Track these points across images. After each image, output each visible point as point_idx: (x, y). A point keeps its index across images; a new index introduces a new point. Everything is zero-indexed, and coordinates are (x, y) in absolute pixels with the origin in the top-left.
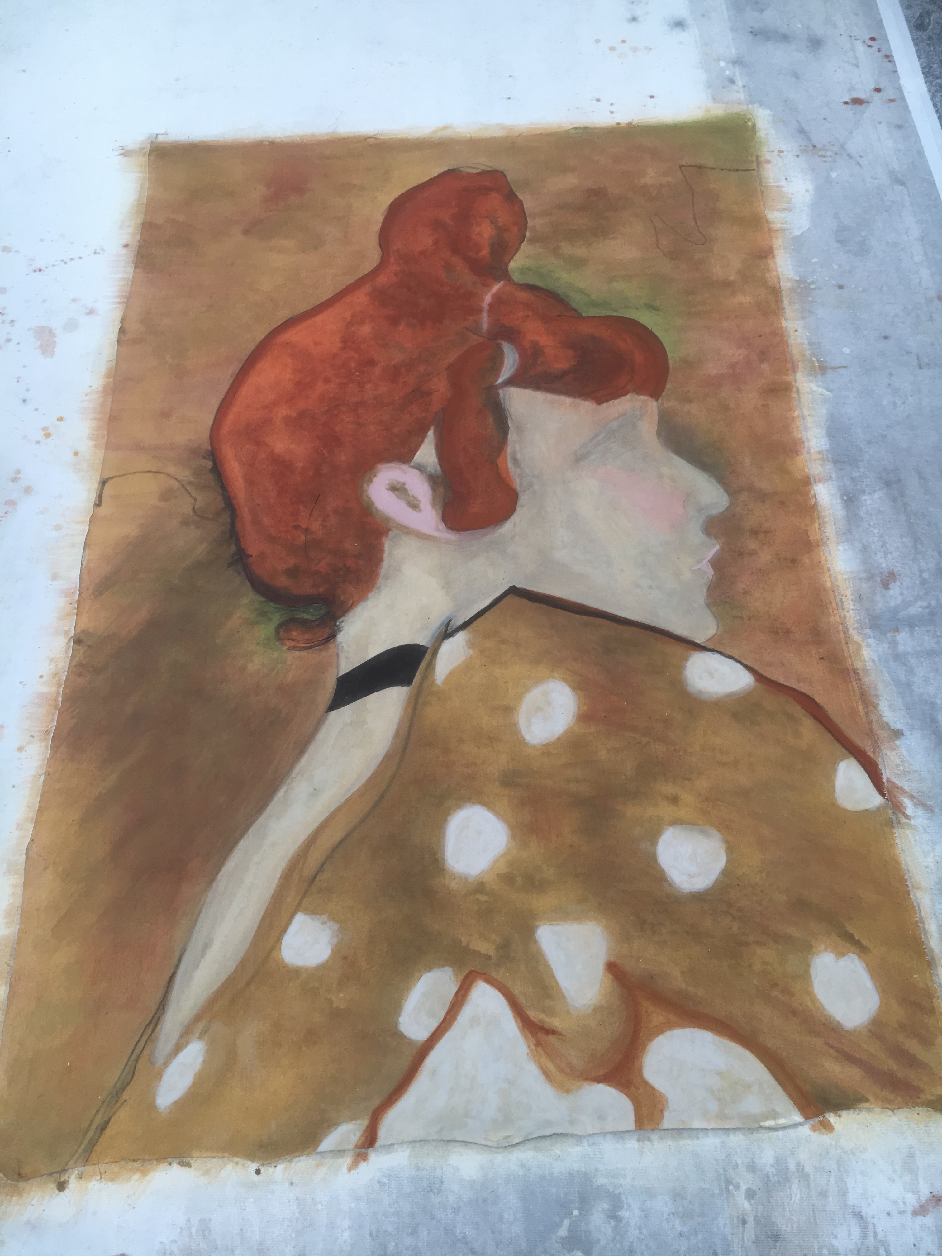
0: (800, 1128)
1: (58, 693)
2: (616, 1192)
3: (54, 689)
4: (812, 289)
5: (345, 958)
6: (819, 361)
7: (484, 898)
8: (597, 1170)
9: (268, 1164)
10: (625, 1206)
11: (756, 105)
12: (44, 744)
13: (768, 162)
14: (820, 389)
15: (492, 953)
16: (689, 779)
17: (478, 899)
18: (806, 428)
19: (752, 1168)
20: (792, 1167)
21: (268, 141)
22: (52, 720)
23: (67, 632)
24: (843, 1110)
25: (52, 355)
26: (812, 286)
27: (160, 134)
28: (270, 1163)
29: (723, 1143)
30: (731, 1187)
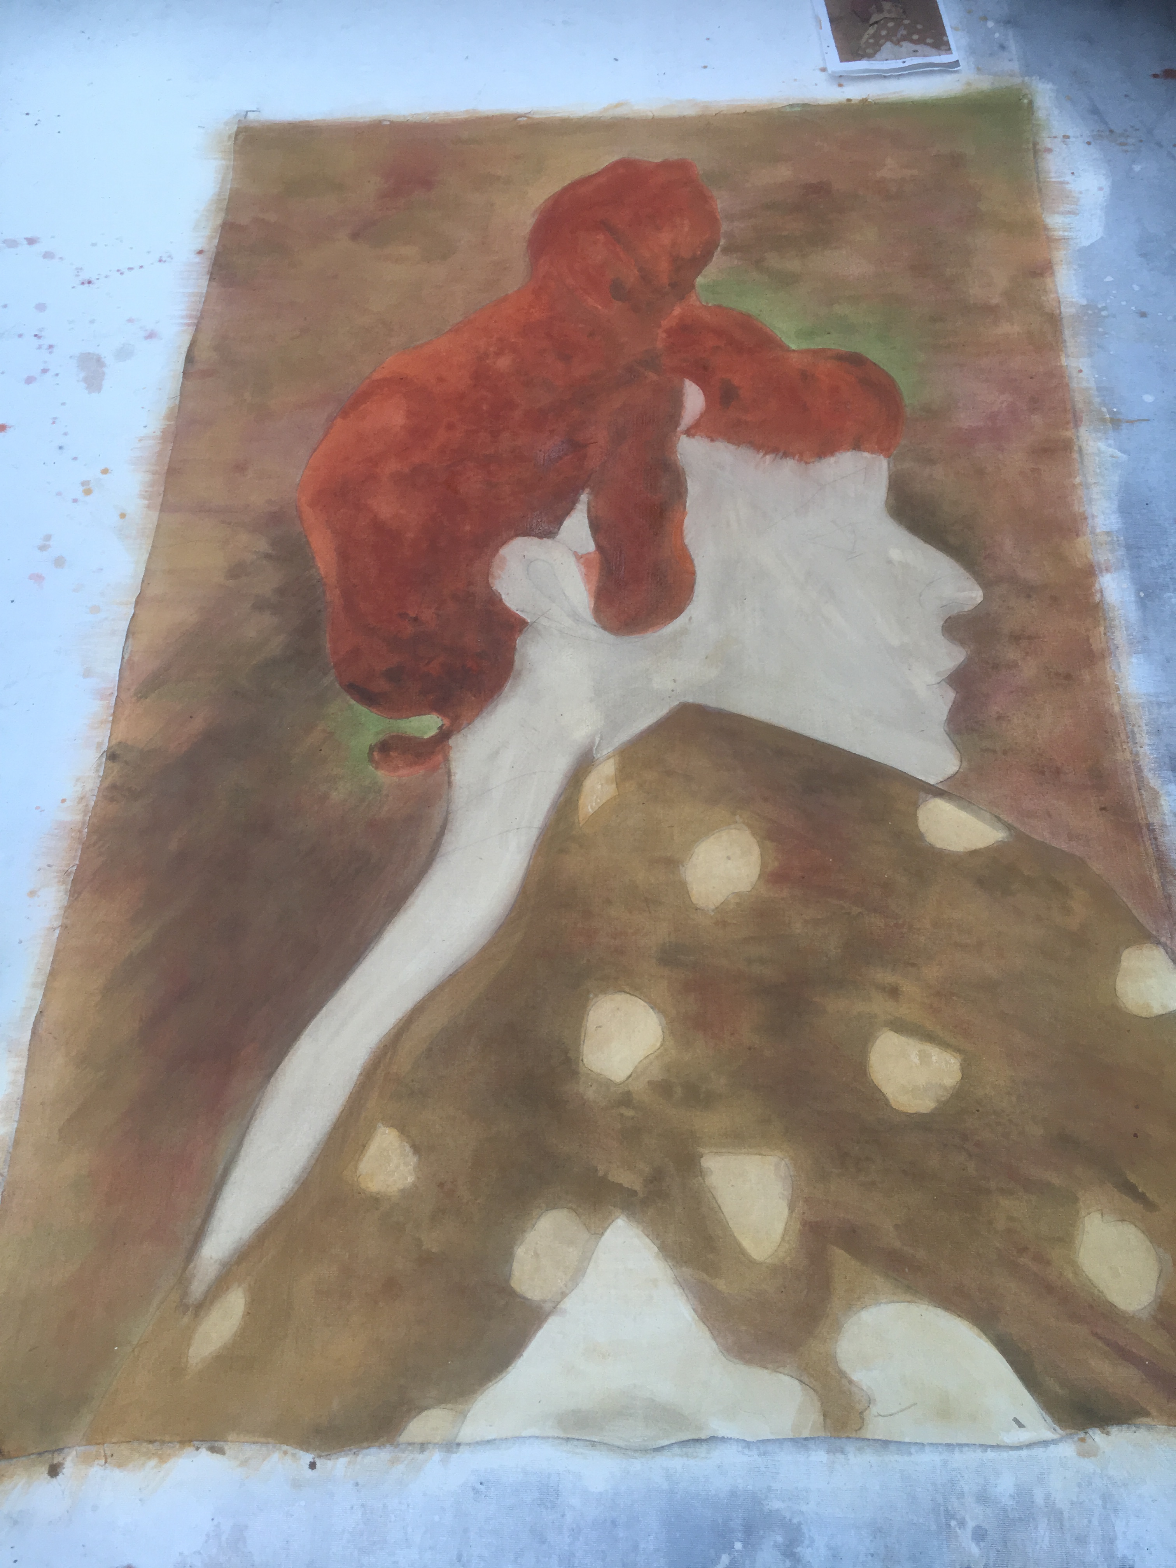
0: (1052, 1447)
1: (83, 823)
2: (795, 1521)
3: (79, 818)
4: (1105, 317)
5: (441, 1185)
6: (1110, 412)
7: (629, 1113)
8: (769, 1488)
9: (327, 1456)
10: (807, 1542)
11: (1034, 78)
12: (63, 887)
13: (1050, 150)
14: (1110, 449)
15: (637, 1187)
16: (913, 965)
17: (622, 1115)
18: (1090, 501)
19: (983, 1498)
20: (1039, 1499)
21: (389, 121)
22: (74, 858)
23: (100, 745)
24: (1113, 1425)
25: (99, 389)
26: (1104, 313)
27: (250, 111)
28: (330, 1455)
29: (945, 1462)
30: (953, 1523)
